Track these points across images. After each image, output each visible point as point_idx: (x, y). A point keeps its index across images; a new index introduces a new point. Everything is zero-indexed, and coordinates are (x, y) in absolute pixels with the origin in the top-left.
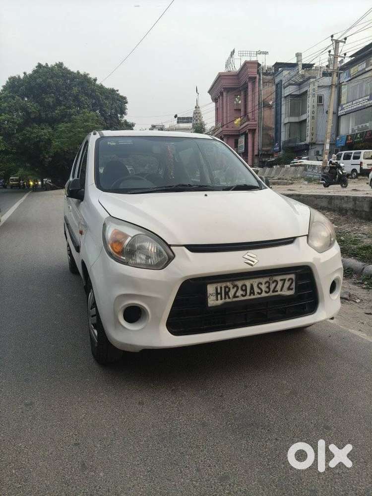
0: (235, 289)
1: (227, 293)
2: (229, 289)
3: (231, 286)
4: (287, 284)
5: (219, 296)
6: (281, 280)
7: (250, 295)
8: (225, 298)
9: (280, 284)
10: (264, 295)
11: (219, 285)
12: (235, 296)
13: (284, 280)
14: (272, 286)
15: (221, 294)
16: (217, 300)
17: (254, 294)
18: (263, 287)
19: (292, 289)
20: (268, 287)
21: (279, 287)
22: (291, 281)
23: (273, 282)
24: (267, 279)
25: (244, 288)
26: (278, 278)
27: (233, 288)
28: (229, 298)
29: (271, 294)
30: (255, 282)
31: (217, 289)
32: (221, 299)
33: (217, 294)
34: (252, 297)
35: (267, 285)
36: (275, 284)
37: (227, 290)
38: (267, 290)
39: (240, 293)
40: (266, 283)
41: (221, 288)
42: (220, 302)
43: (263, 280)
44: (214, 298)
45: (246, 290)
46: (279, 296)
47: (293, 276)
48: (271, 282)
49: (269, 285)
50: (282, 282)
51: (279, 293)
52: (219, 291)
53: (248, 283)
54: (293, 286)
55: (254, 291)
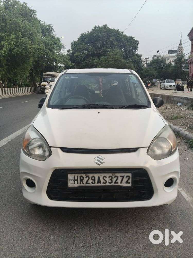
0: (87, 178)
1: (81, 181)
2: (83, 178)
3: (85, 177)
4: (125, 179)
5: (76, 182)
6: (121, 176)
7: (98, 183)
8: (80, 183)
9: (120, 179)
10: (108, 184)
11: (76, 175)
12: (87, 183)
13: (123, 177)
14: (114, 180)
15: (77, 180)
16: (75, 183)
17: (100, 183)
18: (108, 179)
19: (129, 183)
20: (111, 180)
21: (119, 180)
22: (128, 178)
23: (115, 177)
24: (110, 175)
25: (93, 179)
26: (119, 175)
27: (86, 177)
28: (83, 183)
29: (113, 184)
30: (101, 176)
31: (75, 177)
32: (78, 183)
33: (75, 180)
34: (99, 184)
35: (110, 178)
36: (116, 178)
37: (82, 178)
38: (110, 181)
39: (90, 181)
40: (109, 177)
41: (78, 177)
42: (76, 185)
43: (107, 175)
44: (73, 182)
45: (94, 180)
46: (119, 186)
47: (130, 175)
48: (113, 177)
49: (112, 178)
50: (122, 178)
51: (119, 184)
52: (76, 178)
53: (96, 176)
54: (130, 181)
55: (100, 181)
